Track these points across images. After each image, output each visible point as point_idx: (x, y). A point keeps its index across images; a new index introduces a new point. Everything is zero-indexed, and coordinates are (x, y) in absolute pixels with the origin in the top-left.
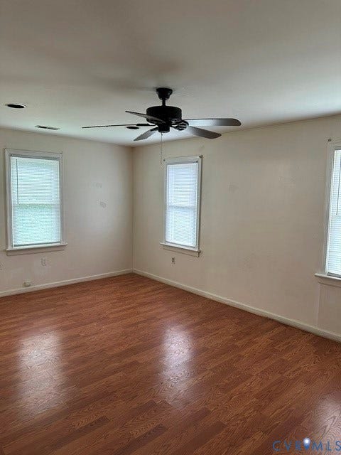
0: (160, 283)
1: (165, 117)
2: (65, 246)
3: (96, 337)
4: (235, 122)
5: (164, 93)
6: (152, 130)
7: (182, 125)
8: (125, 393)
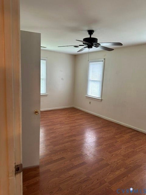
0: (84, 112)
1: (91, 42)
2: (47, 95)
3: (60, 129)
4: (120, 44)
5: (91, 32)
6: (85, 48)
7: (97, 45)
8: (71, 150)
